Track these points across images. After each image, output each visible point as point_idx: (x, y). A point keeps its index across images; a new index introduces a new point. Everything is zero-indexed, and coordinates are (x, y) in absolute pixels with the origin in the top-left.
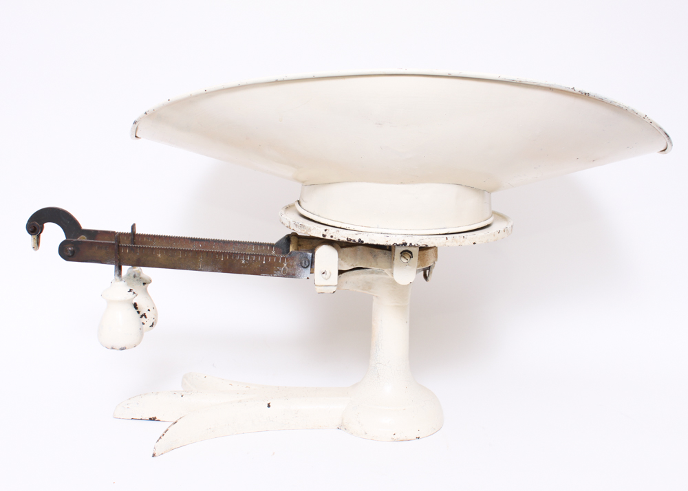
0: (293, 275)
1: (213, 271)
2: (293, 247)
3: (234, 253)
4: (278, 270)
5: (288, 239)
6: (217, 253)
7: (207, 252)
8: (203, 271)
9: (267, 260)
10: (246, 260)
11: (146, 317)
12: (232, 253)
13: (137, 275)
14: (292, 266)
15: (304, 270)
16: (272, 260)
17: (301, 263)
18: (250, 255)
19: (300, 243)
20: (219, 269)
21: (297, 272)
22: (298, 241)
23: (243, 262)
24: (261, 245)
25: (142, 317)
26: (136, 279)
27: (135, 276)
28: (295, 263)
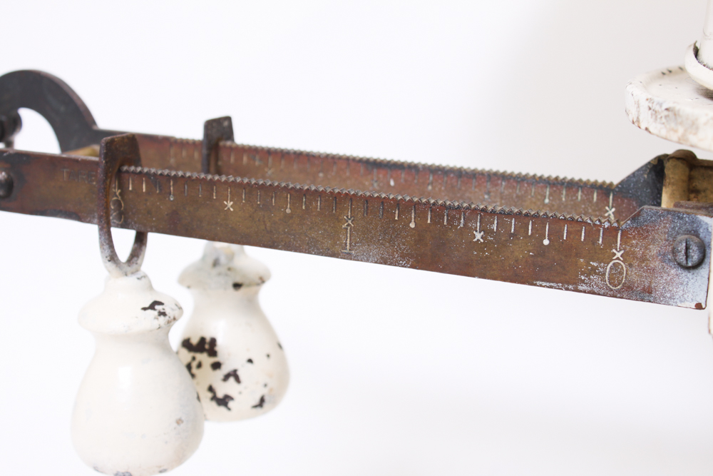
0: (645, 294)
1: (385, 262)
2: (672, 196)
3: (450, 208)
4: (594, 269)
5: (658, 167)
6: (397, 204)
7: (367, 200)
8: (356, 259)
9: (555, 235)
10: (487, 232)
11: (238, 380)
12: (444, 206)
13: (223, 260)
14: (643, 259)
15: (685, 275)
16: (574, 234)
17: (674, 252)
18: (502, 214)
19: (699, 184)
20: (403, 256)
21: (660, 283)
22: (690, 178)
23: (478, 236)
24: (572, 185)
25: (226, 377)
26: (218, 269)
27: (216, 263)
28: (654, 250)
